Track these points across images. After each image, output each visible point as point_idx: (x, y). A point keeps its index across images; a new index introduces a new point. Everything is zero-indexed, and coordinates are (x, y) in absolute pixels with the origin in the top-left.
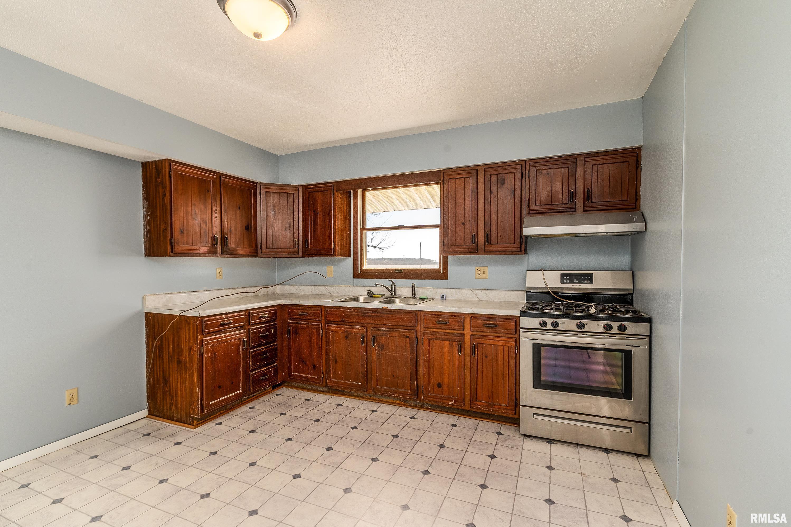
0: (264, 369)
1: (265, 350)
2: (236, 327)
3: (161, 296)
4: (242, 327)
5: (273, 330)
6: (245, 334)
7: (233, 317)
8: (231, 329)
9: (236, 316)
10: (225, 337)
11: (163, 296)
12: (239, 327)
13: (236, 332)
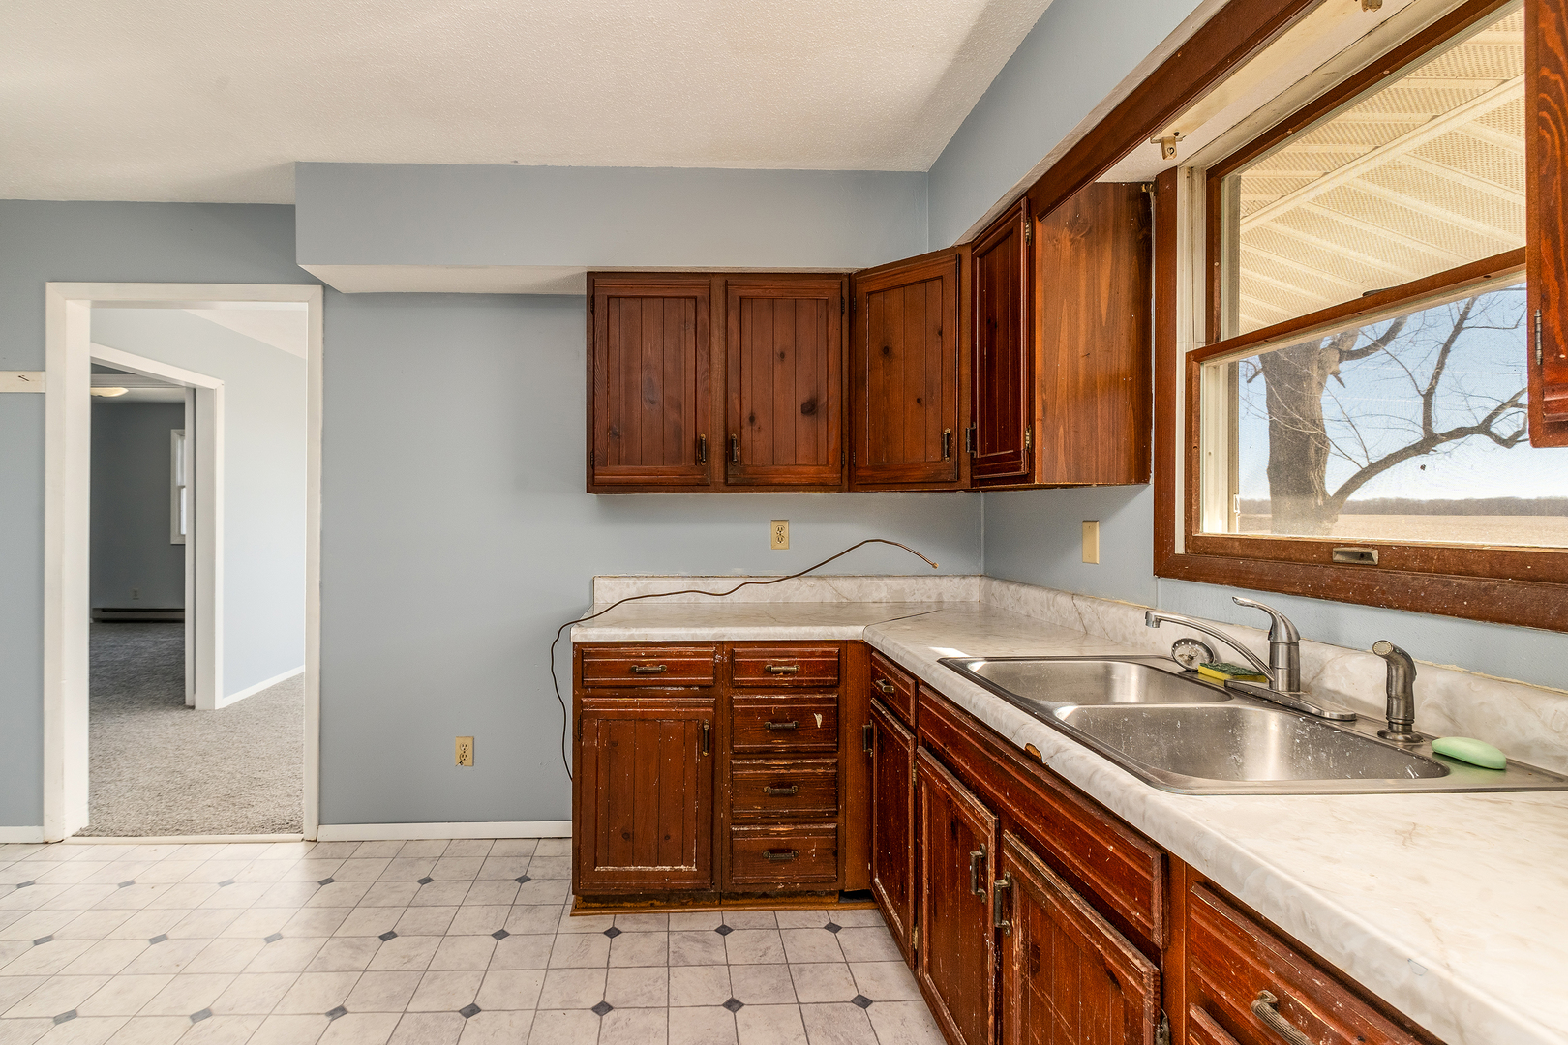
0: (781, 829)
1: (785, 772)
2: (688, 686)
3: (627, 581)
4: (705, 689)
5: (819, 718)
6: (711, 710)
7: (671, 657)
8: (669, 689)
9: (681, 655)
10: (643, 705)
11: (631, 581)
12: (694, 686)
13: (681, 700)
